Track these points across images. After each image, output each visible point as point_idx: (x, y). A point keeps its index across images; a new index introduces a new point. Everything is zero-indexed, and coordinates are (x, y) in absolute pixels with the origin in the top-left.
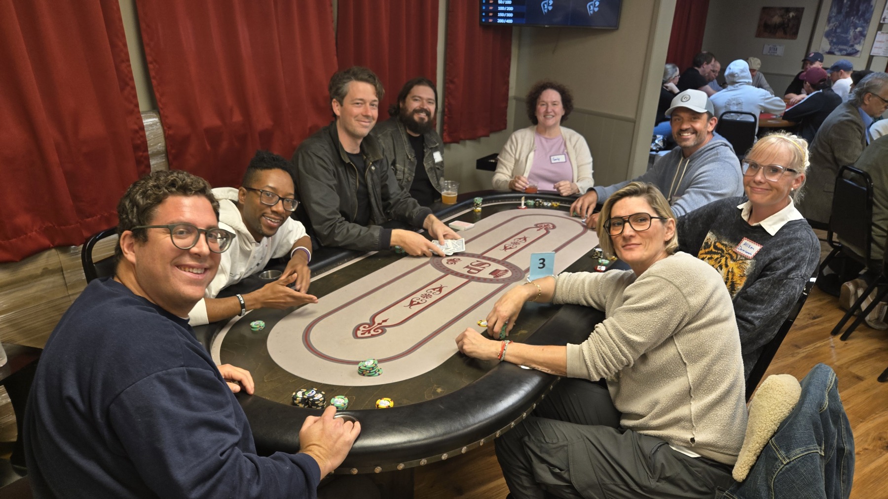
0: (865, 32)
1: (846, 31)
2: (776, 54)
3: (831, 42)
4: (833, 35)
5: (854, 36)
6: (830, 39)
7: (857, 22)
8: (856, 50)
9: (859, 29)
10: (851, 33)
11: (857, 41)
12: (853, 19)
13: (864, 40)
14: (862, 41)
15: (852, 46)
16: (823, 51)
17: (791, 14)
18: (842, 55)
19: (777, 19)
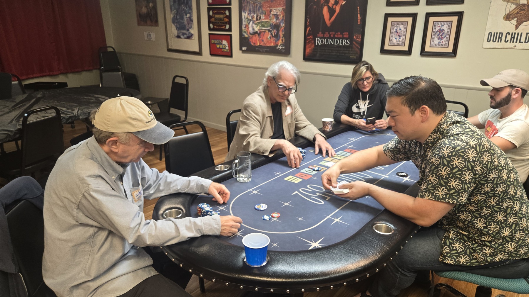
0: (192, 18)
1: (183, 19)
2: (152, 40)
3: (177, 28)
4: (176, 21)
5: (187, 22)
6: (176, 25)
7: (185, 9)
8: (191, 33)
9: (188, 15)
10: (185, 19)
11: (190, 26)
12: (183, 6)
13: (193, 24)
14: (192, 25)
15: (188, 30)
16: (175, 35)
17: (151, 5)
18: (185, 38)
19: (144, 10)
